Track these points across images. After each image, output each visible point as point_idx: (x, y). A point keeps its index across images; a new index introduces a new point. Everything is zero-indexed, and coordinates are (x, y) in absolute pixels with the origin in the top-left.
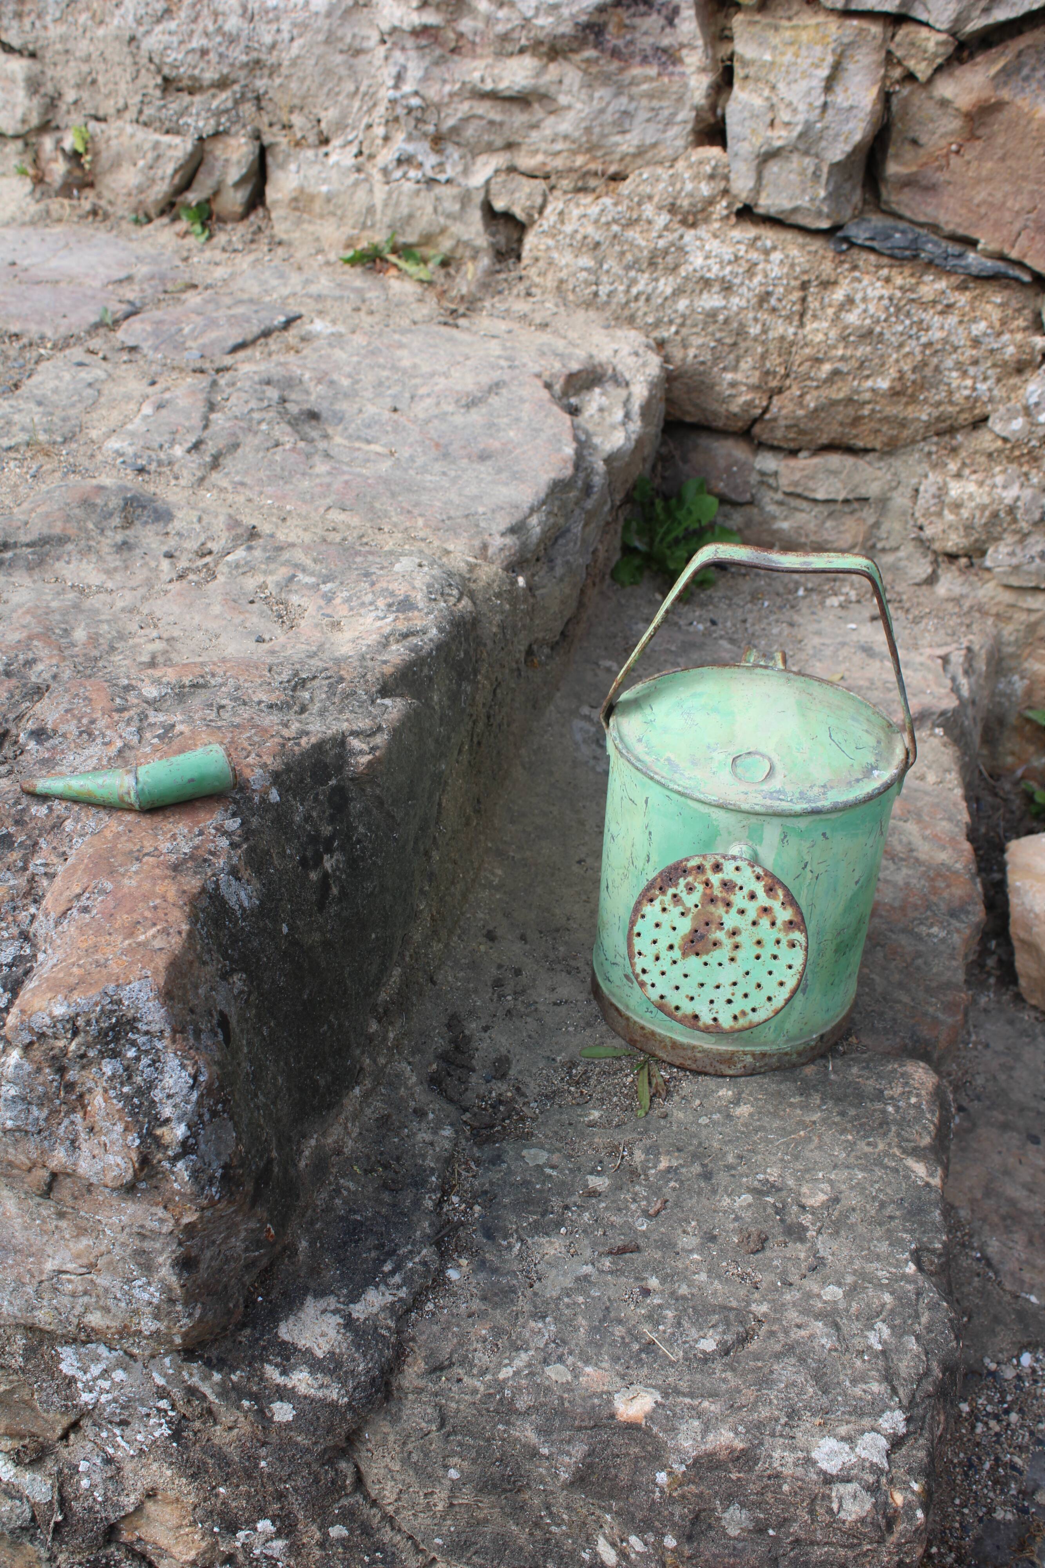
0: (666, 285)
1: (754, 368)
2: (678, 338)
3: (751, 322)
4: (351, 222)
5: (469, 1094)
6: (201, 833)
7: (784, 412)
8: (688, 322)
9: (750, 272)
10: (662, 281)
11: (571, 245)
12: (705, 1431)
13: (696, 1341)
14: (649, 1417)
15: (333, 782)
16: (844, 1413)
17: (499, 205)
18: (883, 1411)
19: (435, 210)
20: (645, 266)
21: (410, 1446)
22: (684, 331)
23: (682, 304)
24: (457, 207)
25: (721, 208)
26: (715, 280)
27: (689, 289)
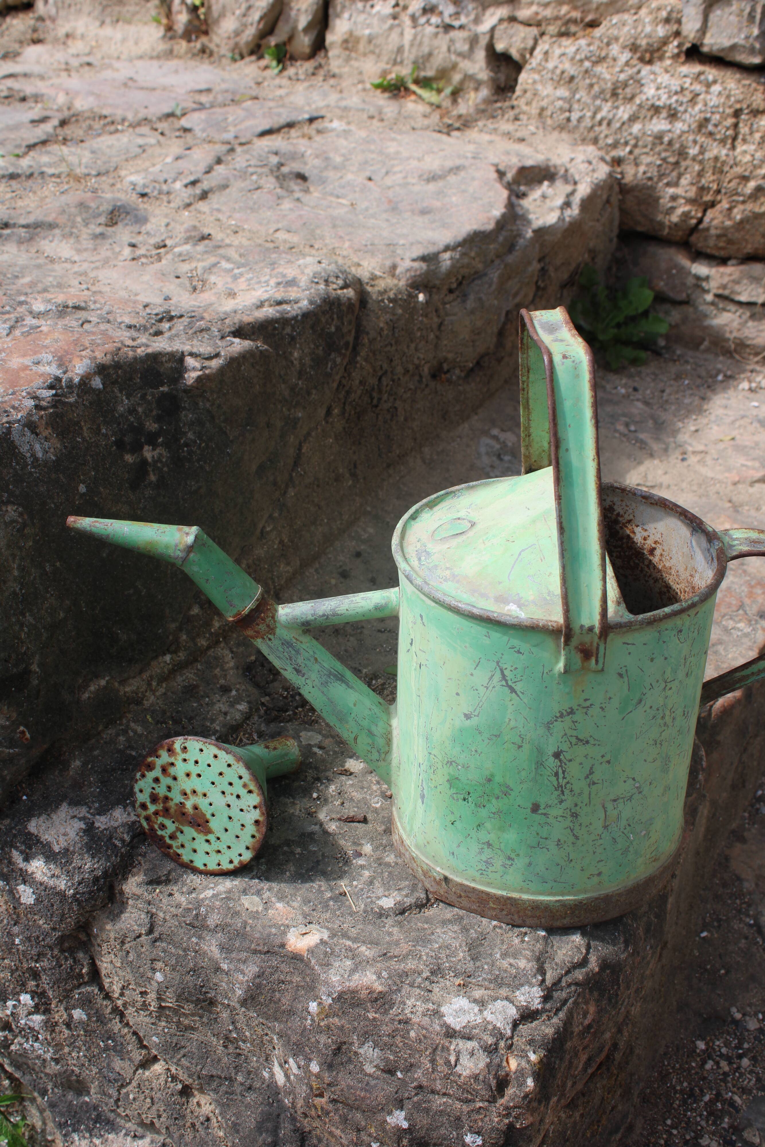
0: (624, 112)
1: (692, 184)
2: (632, 157)
3: (690, 144)
4: (385, 58)
5: (276, 684)
6: (13, 394)
7: (715, 222)
8: (640, 143)
9: (693, 101)
10: (622, 109)
11: (552, 79)
12: (353, 971)
13: (379, 898)
14: (311, 951)
15: (164, 389)
16: (484, 979)
17: (500, 47)
18: (522, 985)
19: (449, 50)
20: (608, 96)
21: (127, 946)
22: (637, 151)
23: (636, 128)
24: (466, 47)
25: (672, 48)
26: (663, 108)
27: (642, 117)
